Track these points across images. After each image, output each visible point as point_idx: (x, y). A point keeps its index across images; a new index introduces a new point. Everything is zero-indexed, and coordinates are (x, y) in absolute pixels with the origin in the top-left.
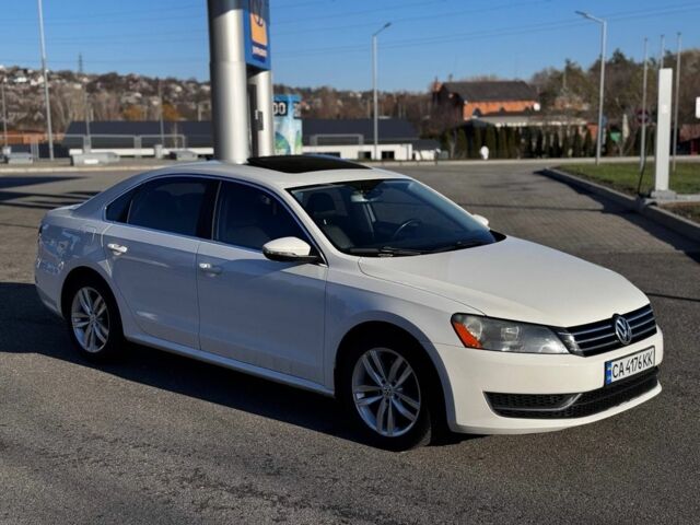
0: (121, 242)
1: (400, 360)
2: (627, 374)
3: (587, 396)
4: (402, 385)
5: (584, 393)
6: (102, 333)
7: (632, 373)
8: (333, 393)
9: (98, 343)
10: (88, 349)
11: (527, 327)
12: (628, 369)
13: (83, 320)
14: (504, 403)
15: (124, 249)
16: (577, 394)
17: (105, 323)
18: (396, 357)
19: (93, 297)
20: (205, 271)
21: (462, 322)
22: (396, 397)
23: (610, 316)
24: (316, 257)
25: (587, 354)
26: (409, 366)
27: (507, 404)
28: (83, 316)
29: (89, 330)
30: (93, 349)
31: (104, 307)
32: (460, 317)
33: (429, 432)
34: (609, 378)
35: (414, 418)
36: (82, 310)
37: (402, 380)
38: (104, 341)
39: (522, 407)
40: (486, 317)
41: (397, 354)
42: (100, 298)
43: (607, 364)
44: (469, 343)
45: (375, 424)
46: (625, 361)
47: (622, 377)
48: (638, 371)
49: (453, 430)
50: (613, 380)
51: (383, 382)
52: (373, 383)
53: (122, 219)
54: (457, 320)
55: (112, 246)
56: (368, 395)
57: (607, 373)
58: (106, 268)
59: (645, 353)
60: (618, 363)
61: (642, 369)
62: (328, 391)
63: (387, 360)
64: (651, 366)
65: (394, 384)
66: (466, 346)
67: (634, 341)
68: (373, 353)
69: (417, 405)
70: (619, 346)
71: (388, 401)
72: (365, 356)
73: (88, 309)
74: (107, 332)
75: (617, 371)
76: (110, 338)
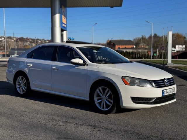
0: (31, 63)
1: (108, 89)
2: (168, 94)
3: (158, 99)
4: (108, 96)
5: (157, 98)
6: (25, 88)
7: (169, 94)
8: (89, 100)
9: (23, 91)
10: (21, 93)
11: (142, 80)
12: (168, 92)
13: (19, 85)
14: (135, 100)
15: (32, 65)
16: (155, 98)
17: (25, 86)
18: (106, 89)
19: (22, 78)
20: (54, 69)
21: (124, 79)
22: (106, 100)
23: (163, 79)
24: (85, 64)
25: (157, 87)
26: (110, 91)
27: (136, 100)
28: (19, 84)
29: (21, 88)
30: (22, 93)
31: (25, 81)
32: (124, 77)
33: (115, 109)
34: (163, 94)
35: (111, 105)
36: (19, 82)
37: (108, 95)
38: (25, 90)
39: (140, 101)
40: (131, 77)
41: (106, 88)
42: (24, 79)
43: (163, 91)
44: (126, 84)
45: (101, 108)
46: (167, 90)
47: (166, 94)
48: (170, 93)
49: (122, 107)
50: (164, 95)
51: (103, 96)
52: (100, 96)
53: (31, 58)
54: (123, 78)
55: (28, 64)
56: (98, 100)
57: (163, 93)
58: (26, 70)
59: (172, 89)
60: (165, 90)
61: (172, 93)
62: (87, 100)
63: (104, 90)
64: (174, 93)
65: (106, 96)
66: (126, 85)
67: (169, 86)
68: (100, 88)
69: (112, 101)
70: (165, 86)
71: (104, 101)
72: (98, 89)
73: (21, 82)
74: (26, 88)
75: (165, 93)
76: (27, 90)
